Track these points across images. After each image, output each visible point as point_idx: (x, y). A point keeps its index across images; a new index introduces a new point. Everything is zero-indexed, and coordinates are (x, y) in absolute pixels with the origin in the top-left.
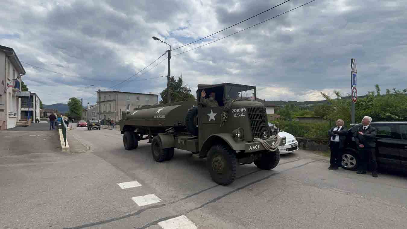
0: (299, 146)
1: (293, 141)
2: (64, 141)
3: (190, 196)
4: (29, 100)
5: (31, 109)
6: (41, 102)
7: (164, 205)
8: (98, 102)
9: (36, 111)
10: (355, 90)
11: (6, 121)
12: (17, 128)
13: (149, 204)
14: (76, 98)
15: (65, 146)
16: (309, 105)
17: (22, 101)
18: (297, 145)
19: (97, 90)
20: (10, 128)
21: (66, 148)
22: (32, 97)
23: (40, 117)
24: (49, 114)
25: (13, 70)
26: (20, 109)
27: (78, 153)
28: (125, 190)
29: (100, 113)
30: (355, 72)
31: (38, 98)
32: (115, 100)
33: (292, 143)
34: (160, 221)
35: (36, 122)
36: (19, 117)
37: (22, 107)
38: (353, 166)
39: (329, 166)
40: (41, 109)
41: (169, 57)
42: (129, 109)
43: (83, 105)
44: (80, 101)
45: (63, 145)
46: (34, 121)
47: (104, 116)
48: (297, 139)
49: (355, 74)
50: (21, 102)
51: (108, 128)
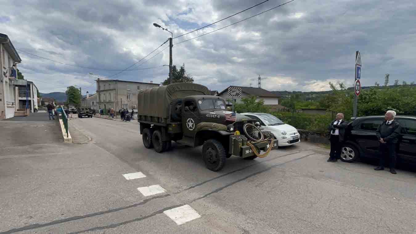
0: (301, 138)
1: (295, 134)
2: (65, 132)
3: (194, 187)
4: (25, 89)
5: (29, 99)
6: (37, 91)
7: (169, 195)
8: (97, 91)
9: (33, 101)
10: (358, 84)
11: (4, 110)
12: (15, 118)
13: (154, 194)
14: (74, 86)
15: (68, 137)
16: (314, 96)
17: (19, 89)
18: (299, 137)
19: (97, 79)
20: (8, 118)
21: (68, 139)
22: (29, 86)
23: (38, 106)
24: (47, 103)
25: (9, 58)
26: (18, 98)
27: (80, 144)
28: (130, 181)
29: (100, 103)
30: (360, 65)
31: (35, 86)
32: (115, 89)
33: (294, 135)
34: (165, 210)
35: (34, 111)
36: (17, 106)
37: (20, 96)
38: (351, 158)
39: (328, 159)
40: (38, 98)
41: (171, 46)
42: (129, 98)
43: (82, 94)
44: (78, 90)
45: (65, 136)
46: (33, 111)
47: (104, 106)
48: (299, 132)
49: (359, 67)
50: (18, 91)
51: (109, 118)
